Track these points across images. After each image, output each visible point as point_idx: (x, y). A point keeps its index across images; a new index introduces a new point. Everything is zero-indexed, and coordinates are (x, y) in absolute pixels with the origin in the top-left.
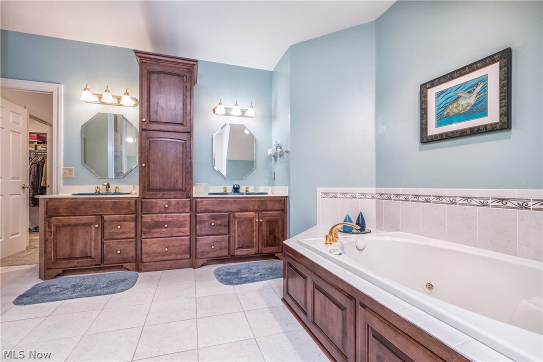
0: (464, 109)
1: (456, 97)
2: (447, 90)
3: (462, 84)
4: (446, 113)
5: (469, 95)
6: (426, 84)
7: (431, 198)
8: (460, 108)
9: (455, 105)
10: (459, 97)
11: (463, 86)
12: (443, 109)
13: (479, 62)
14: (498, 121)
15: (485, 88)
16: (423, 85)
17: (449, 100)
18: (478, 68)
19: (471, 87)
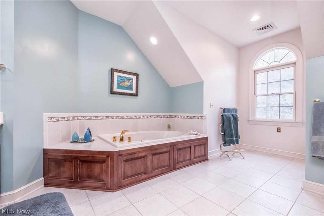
0: (127, 86)
1: (124, 80)
2: (121, 76)
3: (126, 77)
4: (120, 85)
5: (128, 82)
6: (114, 69)
7: (114, 117)
8: (125, 85)
9: (124, 83)
10: (125, 81)
11: (126, 78)
12: (119, 83)
13: (132, 73)
14: (135, 93)
15: (132, 81)
16: (113, 69)
17: (122, 80)
18: (131, 75)
19: (129, 79)
